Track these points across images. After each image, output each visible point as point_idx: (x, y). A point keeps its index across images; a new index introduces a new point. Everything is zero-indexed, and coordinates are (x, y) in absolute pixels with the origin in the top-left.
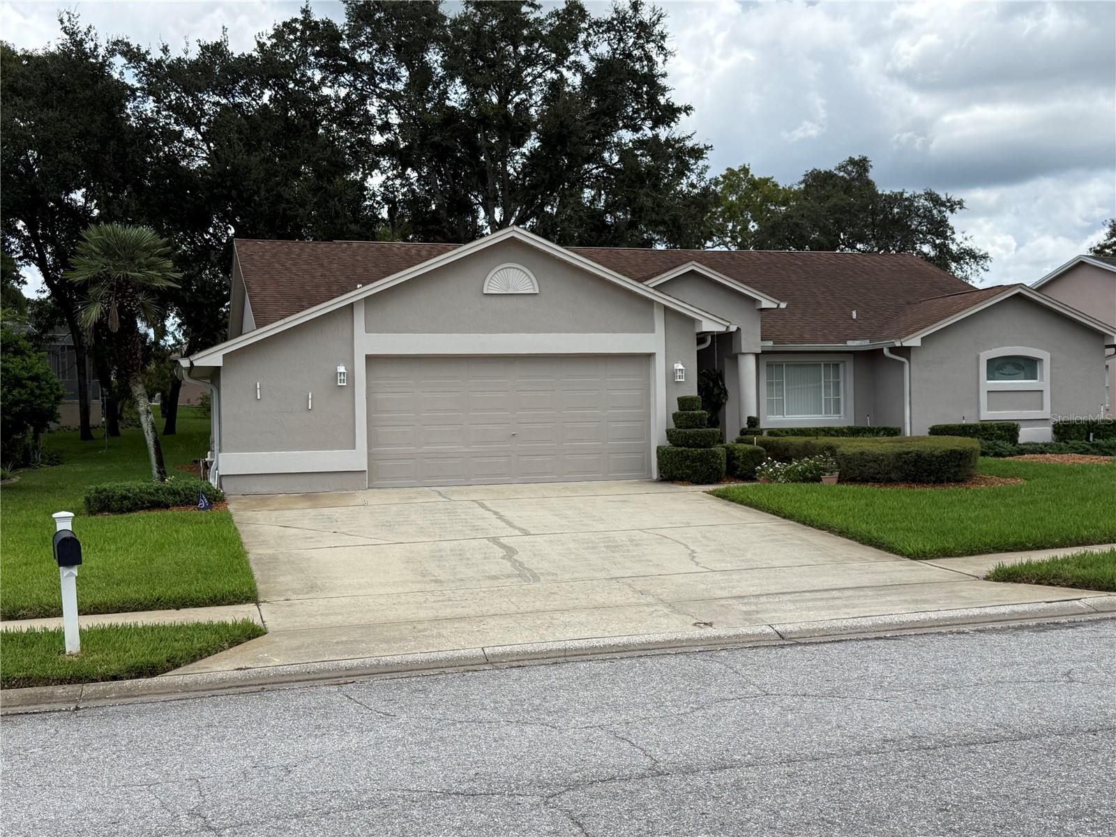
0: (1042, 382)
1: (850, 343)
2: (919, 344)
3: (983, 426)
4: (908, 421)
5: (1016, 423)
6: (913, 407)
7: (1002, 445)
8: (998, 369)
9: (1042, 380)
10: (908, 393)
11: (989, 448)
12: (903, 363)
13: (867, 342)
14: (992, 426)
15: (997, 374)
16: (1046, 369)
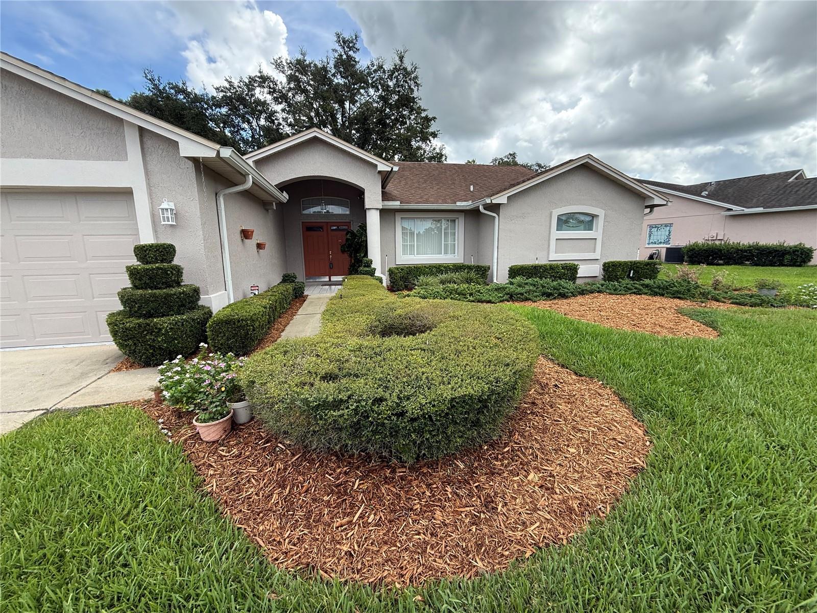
0: (597, 232)
1: (458, 204)
2: (505, 201)
3: (551, 266)
4: (495, 261)
5: (576, 263)
6: (499, 250)
7: (565, 285)
8: (566, 222)
9: (597, 231)
10: (497, 240)
11: (555, 289)
12: (494, 217)
13: (470, 203)
14: (557, 266)
15: (564, 226)
16: (600, 224)
